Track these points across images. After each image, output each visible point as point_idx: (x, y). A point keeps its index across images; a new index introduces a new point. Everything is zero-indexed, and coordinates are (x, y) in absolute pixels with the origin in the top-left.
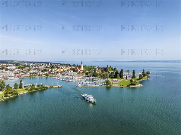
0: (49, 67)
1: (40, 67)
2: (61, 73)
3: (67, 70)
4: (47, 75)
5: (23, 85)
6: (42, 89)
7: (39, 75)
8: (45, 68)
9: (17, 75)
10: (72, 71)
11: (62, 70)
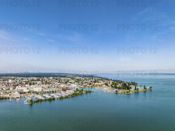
0: (93, 82)
1: (88, 81)
2: (99, 85)
3: (103, 84)
4: (92, 86)
5: (84, 90)
6: (90, 92)
7: (88, 86)
8: (90, 82)
9: (78, 86)
10: (105, 85)
11: (100, 84)
